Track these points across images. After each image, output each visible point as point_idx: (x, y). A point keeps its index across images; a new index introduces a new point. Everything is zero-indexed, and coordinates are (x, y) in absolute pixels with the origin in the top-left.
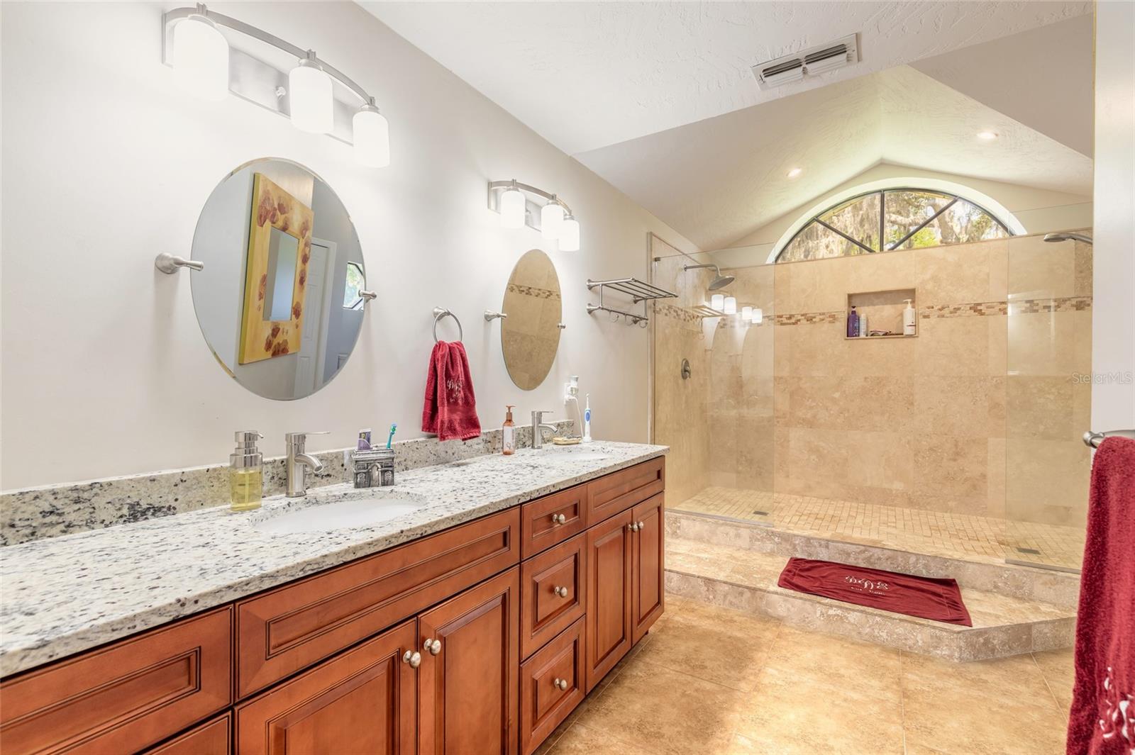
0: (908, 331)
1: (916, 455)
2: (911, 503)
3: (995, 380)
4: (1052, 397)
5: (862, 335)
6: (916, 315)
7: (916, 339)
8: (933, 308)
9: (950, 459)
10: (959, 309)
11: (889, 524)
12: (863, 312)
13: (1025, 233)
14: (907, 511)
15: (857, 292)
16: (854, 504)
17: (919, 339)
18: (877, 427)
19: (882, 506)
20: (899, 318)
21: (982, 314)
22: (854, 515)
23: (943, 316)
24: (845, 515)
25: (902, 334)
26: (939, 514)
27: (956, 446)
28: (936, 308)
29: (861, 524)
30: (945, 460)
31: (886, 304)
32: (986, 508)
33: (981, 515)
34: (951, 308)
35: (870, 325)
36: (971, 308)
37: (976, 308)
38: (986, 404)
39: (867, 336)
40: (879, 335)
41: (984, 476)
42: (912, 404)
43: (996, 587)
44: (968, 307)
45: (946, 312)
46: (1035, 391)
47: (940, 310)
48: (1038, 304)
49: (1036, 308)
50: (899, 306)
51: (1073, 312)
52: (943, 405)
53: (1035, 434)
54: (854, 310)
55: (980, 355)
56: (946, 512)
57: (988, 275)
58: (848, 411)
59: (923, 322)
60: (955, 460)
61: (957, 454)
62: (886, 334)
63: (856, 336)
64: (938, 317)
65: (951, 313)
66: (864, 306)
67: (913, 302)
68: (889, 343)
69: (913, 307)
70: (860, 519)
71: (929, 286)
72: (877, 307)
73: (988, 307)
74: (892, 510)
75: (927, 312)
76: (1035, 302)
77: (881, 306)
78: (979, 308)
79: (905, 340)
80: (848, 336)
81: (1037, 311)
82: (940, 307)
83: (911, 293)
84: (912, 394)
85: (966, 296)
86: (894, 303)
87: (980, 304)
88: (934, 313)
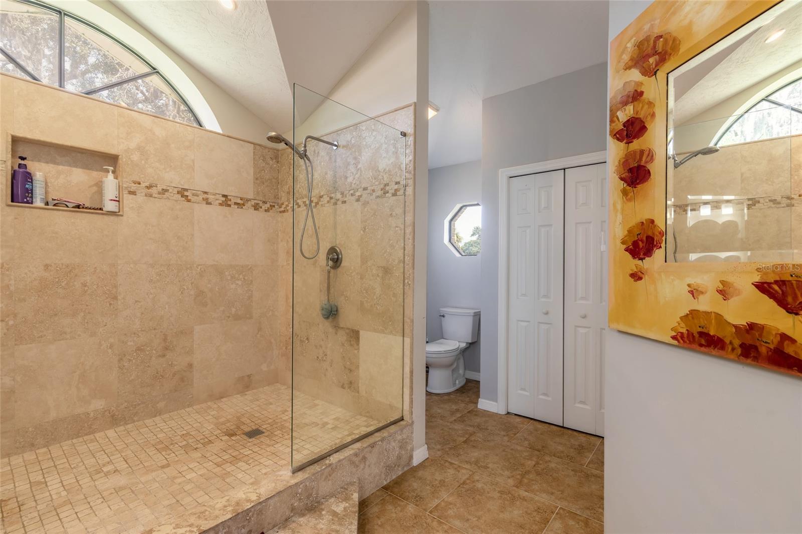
0: (110, 206)
1: (120, 360)
2: (114, 419)
3: (199, 267)
4: (240, 283)
5: (38, 202)
6: (119, 188)
7: (121, 218)
8: (140, 184)
9: (160, 356)
10: (167, 191)
11: (105, 469)
12: (40, 171)
13: (220, 131)
14: (111, 433)
15: (29, 136)
16: (29, 456)
17: (124, 218)
18: (65, 333)
19: (74, 441)
20: (95, 189)
21: (189, 201)
22: (40, 478)
23: (151, 196)
24: (23, 487)
25: (101, 209)
26: (149, 422)
27: (165, 340)
28: (143, 185)
29: (64, 493)
30: (154, 358)
31: (76, 167)
32: (192, 397)
33: (189, 406)
34: (160, 188)
35: (50, 190)
36: (178, 193)
37: (182, 192)
38: (192, 292)
39: (47, 204)
40: (67, 206)
41: (190, 366)
42: (115, 298)
43: (293, 509)
44: (176, 190)
45: (154, 191)
46: (229, 278)
47: (148, 187)
48: (230, 200)
49: (229, 203)
50: (95, 174)
51: (252, 210)
52: (151, 296)
53: (229, 317)
54: (22, 162)
55: (186, 243)
56: (155, 416)
57: (193, 161)
58: (15, 316)
59: (128, 199)
60: (164, 356)
61: (166, 348)
62: (78, 207)
63: (27, 202)
64: (146, 195)
65: (159, 193)
66: (39, 161)
67: (114, 172)
68: (83, 220)
69: (116, 178)
70: (54, 484)
71: (135, 157)
72: (61, 167)
73: (193, 195)
74: (92, 441)
75: (134, 187)
76: (229, 197)
77: (69, 168)
78: (186, 193)
79: (105, 217)
80: (12, 201)
81: (230, 206)
82: (147, 184)
83: (112, 159)
84: (116, 287)
85: (172, 178)
86: (86, 167)
87: (187, 190)
88: (141, 191)
